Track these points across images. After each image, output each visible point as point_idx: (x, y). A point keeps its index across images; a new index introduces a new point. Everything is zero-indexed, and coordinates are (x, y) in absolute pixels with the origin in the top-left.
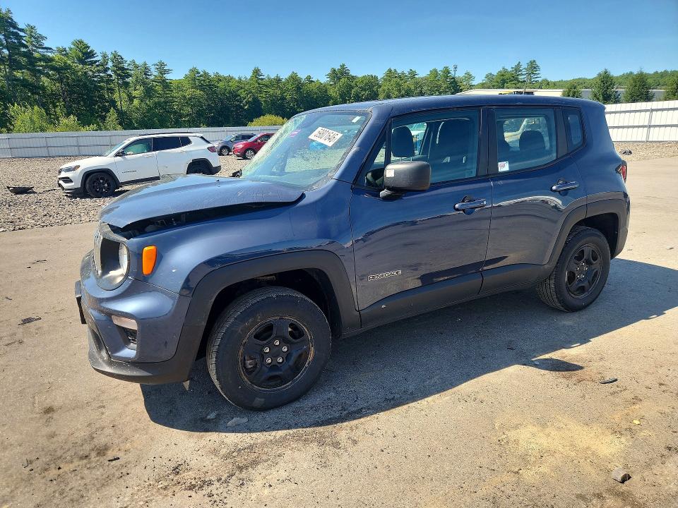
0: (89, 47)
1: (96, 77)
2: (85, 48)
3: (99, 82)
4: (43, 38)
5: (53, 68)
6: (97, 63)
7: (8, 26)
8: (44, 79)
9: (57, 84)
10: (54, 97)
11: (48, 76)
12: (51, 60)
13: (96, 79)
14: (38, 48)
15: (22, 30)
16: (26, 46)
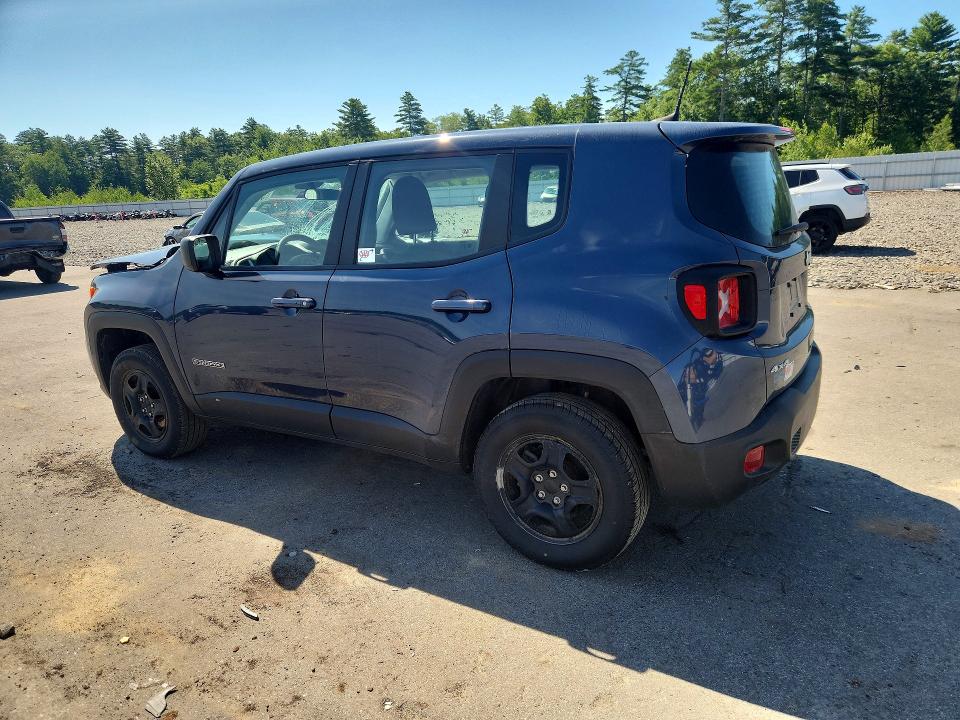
0: (945, 21)
1: (943, 67)
2: (939, 24)
3: (946, 75)
4: (870, 21)
5: (875, 64)
6: (953, 45)
7: (825, 14)
8: (859, 82)
9: (876, 87)
10: (865, 107)
11: (865, 76)
12: (873, 52)
13: (942, 72)
14: (860, 37)
15: (843, 17)
16: (842, 39)
